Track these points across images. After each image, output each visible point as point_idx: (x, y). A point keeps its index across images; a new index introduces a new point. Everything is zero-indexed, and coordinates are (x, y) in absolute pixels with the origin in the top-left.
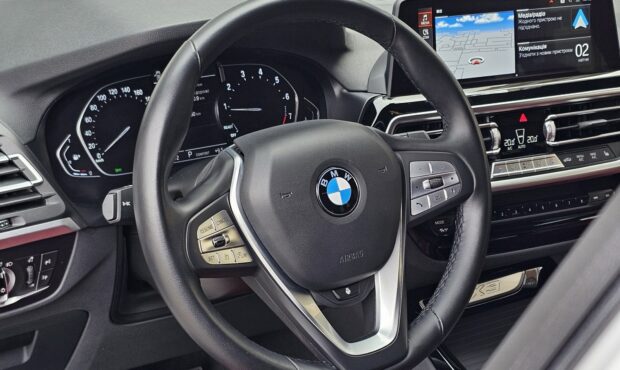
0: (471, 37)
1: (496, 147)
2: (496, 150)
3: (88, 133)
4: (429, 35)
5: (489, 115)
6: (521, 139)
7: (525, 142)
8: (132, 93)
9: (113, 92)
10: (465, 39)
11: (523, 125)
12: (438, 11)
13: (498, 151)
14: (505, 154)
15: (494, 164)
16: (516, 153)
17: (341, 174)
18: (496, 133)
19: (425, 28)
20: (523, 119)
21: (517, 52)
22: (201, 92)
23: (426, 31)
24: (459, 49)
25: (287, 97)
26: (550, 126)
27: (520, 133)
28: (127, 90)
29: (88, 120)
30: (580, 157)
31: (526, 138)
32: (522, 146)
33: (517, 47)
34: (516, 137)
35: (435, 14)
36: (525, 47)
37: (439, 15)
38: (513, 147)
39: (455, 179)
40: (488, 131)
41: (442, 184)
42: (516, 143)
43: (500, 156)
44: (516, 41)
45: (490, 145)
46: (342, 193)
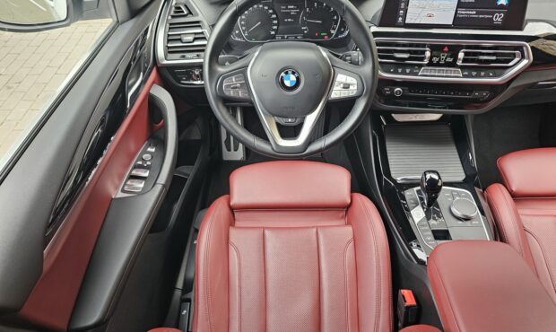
1: (426, 60)
2: (426, 62)
6: (443, 59)
7: (445, 60)
8: (263, 8)
11: (445, 52)
14: (431, 64)
15: (423, 68)
16: (438, 65)
17: (293, 73)
18: (428, 54)
20: (446, 49)
21: (456, 14)
22: (295, 11)
24: (421, 8)
25: (335, 18)
26: (461, 55)
27: (443, 56)
28: (261, 6)
30: (474, 73)
32: (442, 62)
33: (457, 11)
34: (440, 57)
36: (462, 12)
38: (437, 62)
39: (356, 88)
40: (423, 52)
41: (348, 88)
42: (440, 60)
43: (428, 65)
44: (457, 7)
45: (422, 59)
46: (291, 82)
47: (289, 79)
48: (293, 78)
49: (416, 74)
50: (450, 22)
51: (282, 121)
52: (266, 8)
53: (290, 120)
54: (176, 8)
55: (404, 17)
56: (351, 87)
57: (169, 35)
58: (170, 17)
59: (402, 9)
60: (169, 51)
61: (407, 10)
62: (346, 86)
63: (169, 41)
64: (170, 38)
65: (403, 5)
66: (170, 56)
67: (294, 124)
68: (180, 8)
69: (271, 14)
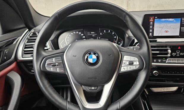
0: (166, 25)
1: (169, 54)
2: (169, 55)
3: (68, 40)
4: (153, 23)
5: (168, 46)
6: (178, 54)
7: (179, 54)
8: (78, 33)
9: (74, 32)
10: (164, 25)
11: (179, 50)
12: (156, 17)
13: (170, 56)
14: (172, 57)
15: (168, 59)
16: (176, 57)
17: (95, 54)
18: (169, 51)
19: (151, 22)
20: (179, 48)
21: (180, 30)
22: (95, 34)
23: (152, 22)
24: (161, 28)
25: (115, 37)
27: (178, 52)
28: (77, 32)
29: (68, 38)
31: (180, 53)
34: (176, 53)
35: (155, 18)
37: (156, 18)
38: (175, 55)
39: (138, 63)
40: (167, 50)
41: (133, 64)
42: (176, 54)
43: (170, 57)
44: (181, 27)
45: (167, 54)
46: (93, 59)
47: (91, 58)
48: (94, 57)
49: (165, 62)
50: (178, 34)
51: (88, 89)
52: (80, 33)
53: (93, 88)
54: (33, 33)
55: (153, 33)
56: (135, 63)
57: (26, 45)
58: (29, 37)
59: (151, 29)
60: (25, 53)
61: (154, 29)
62: (131, 63)
63: (25, 48)
64: (26, 46)
65: (151, 27)
66: (25, 55)
67: (96, 91)
68: (35, 33)
69: (83, 36)
